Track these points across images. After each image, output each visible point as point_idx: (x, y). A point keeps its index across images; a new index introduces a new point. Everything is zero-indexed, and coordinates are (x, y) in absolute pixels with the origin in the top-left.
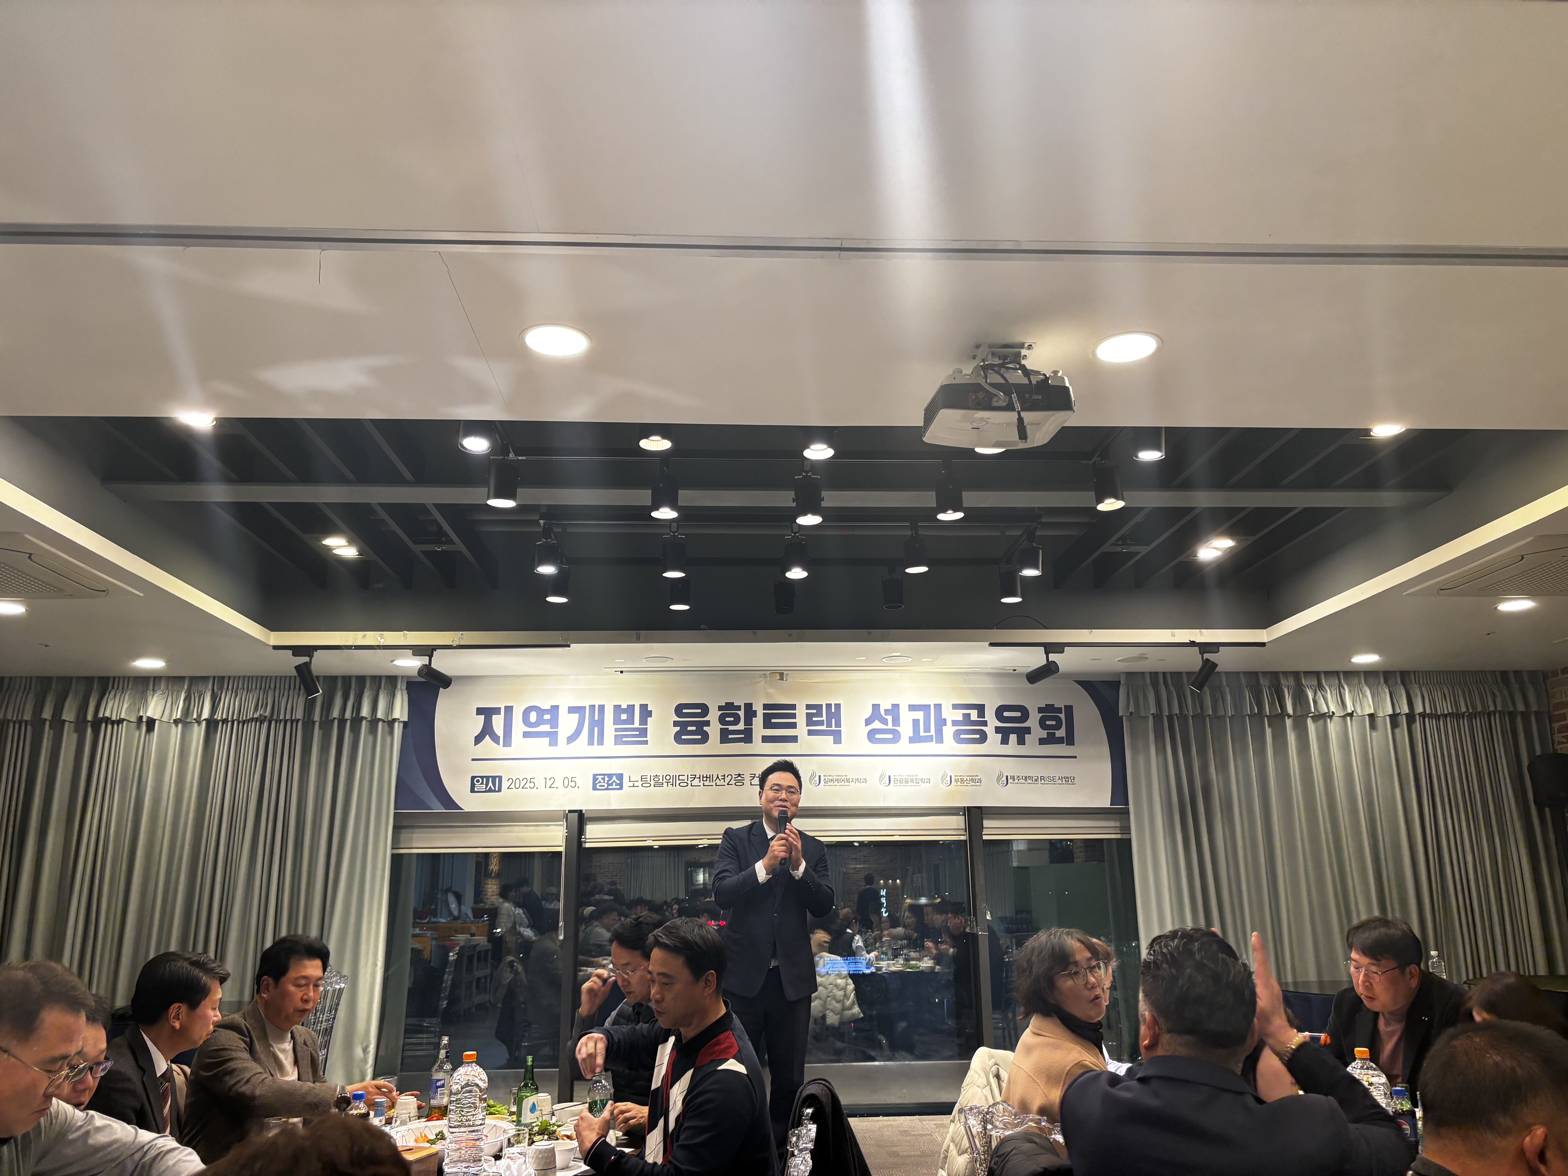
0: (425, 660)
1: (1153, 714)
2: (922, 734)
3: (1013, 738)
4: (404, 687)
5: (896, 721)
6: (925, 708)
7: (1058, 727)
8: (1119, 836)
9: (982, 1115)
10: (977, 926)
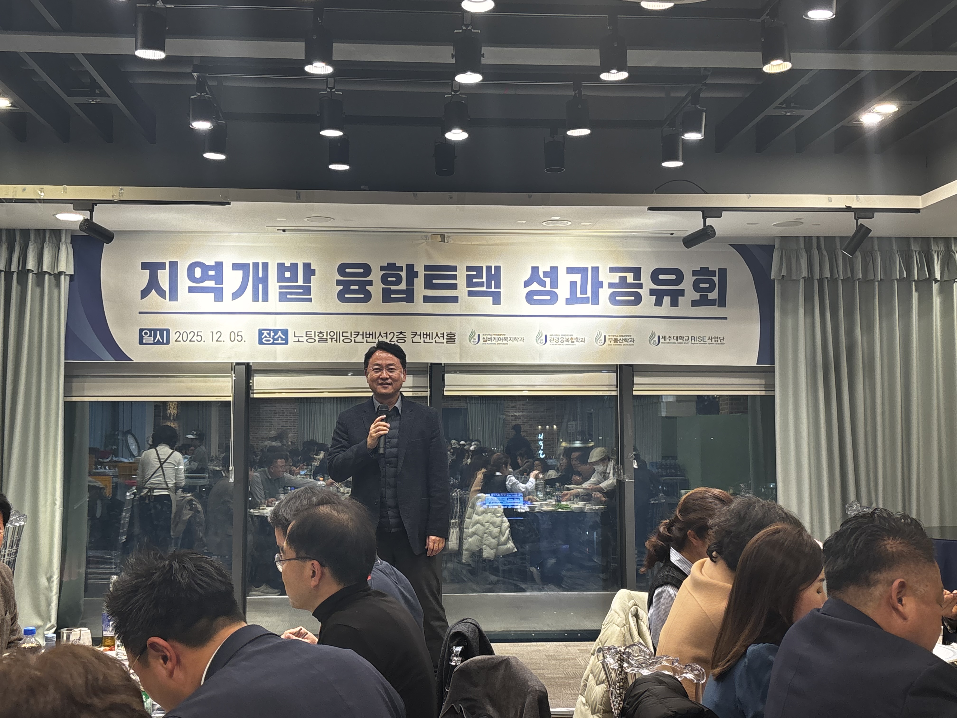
0: (86, 215)
1: (804, 277)
2: (579, 295)
3: (667, 300)
4: (69, 241)
5: (555, 284)
6: (583, 271)
7: (711, 289)
8: (763, 393)
9: (619, 655)
10: (624, 474)
